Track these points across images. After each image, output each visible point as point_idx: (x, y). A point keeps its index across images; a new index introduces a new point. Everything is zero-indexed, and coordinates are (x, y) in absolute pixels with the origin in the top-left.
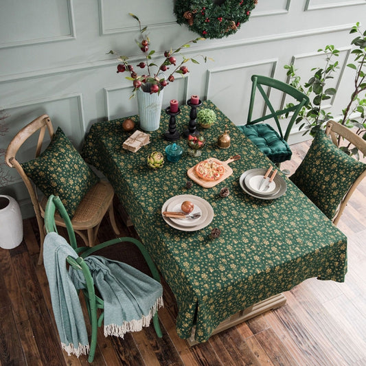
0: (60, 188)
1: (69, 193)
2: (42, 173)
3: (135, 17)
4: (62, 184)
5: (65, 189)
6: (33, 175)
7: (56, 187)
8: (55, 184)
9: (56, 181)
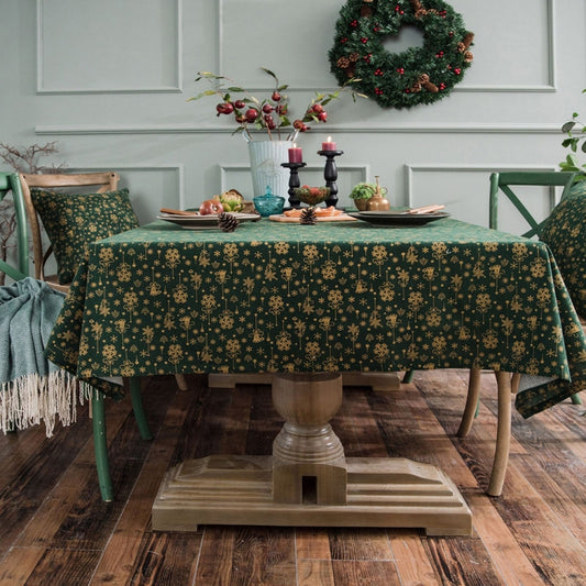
0: (70, 229)
1: (81, 240)
2: (53, 204)
3: (270, 72)
4: (76, 224)
5: (77, 232)
6: (41, 204)
7: (65, 226)
8: (64, 222)
9: (67, 217)
